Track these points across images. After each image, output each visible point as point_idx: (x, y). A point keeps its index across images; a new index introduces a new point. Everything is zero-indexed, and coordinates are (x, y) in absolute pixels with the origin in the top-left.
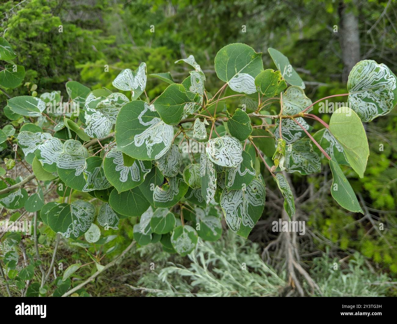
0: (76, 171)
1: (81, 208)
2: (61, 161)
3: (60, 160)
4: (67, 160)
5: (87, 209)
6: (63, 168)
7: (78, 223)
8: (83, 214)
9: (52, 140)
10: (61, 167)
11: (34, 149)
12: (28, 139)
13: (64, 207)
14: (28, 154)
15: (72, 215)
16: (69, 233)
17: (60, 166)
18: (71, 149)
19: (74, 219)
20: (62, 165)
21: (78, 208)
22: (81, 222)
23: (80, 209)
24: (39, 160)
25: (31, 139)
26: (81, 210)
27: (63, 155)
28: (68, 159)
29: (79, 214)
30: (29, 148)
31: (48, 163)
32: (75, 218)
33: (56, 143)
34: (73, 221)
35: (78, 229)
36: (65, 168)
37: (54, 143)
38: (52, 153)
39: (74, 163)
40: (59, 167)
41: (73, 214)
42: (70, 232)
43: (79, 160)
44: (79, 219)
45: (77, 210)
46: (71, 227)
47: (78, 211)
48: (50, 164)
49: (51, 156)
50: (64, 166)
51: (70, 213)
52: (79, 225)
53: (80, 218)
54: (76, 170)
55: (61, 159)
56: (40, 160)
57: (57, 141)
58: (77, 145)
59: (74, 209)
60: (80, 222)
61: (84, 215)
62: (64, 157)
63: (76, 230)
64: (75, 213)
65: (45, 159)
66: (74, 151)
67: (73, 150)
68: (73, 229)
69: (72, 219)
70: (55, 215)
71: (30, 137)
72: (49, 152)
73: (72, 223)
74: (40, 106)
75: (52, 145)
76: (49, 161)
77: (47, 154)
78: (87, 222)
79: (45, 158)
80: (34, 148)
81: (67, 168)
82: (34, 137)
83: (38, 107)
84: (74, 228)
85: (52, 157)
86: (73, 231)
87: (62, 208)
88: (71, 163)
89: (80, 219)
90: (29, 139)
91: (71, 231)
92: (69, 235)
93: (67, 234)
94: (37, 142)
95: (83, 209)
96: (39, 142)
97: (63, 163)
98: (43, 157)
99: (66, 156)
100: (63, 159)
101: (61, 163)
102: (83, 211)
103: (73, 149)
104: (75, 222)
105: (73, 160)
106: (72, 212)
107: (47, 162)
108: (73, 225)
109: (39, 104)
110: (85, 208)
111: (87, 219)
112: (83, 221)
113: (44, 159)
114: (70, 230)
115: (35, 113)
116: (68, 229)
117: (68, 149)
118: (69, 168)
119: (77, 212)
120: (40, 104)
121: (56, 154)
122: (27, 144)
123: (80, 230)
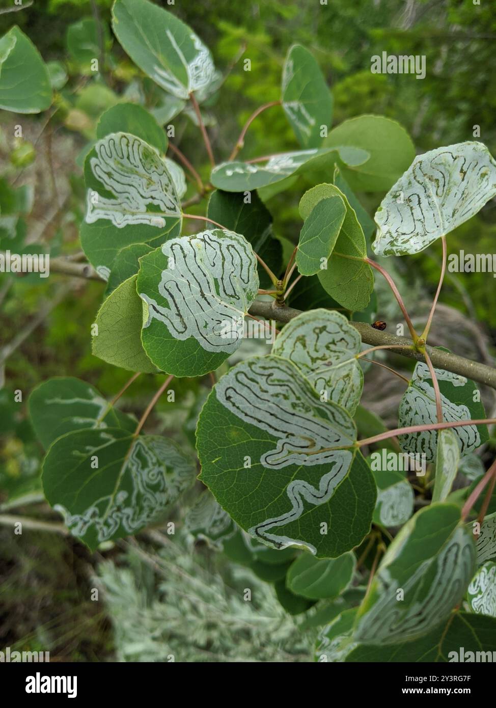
0: (275, 447)
1: (160, 465)
2: (246, 381)
3: (241, 377)
4: (273, 390)
5: (175, 475)
6: (233, 410)
7: (127, 503)
8: (155, 482)
9: (229, 242)
10: (228, 405)
11: (130, 217)
12: (132, 172)
13: (113, 440)
14: (101, 222)
15: (123, 472)
16: (85, 523)
17: (228, 398)
18: (311, 349)
19: (122, 488)
20: (236, 398)
21: (151, 458)
22: (138, 503)
23: (154, 464)
24: (141, 296)
25: (142, 176)
26: (156, 469)
27: (273, 364)
28: (278, 390)
29: (145, 478)
30: (113, 201)
31: (170, 328)
32: (128, 484)
33: (237, 261)
34: (119, 490)
35: (118, 520)
36: (241, 416)
37: (228, 259)
38: (203, 295)
39: (287, 417)
40: (221, 398)
41: (128, 471)
42: (91, 521)
43: (318, 420)
44: (135, 492)
45: (145, 465)
46: (102, 507)
47: (146, 470)
48: (174, 334)
49: (194, 307)
50: (244, 405)
51: (121, 464)
52: (128, 511)
53: (142, 490)
54: (279, 444)
55: (251, 375)
56: (147, 301)
57: (243, 254)
58: (340, 347)
59: (139, 455)
60: (134, 501)
61: (156, 488)
62: (267, 372)
63: (111, 521)
64: (134, 469)
65: (167, 305)
66: (314, 366)
67: (314, 360)
68: (105, 516)
69: (118, 483)
70: (76, 453)
71: (141, 170)
72: (194, 286)
73: (111, 497)
74: (197, 68)
75: (219, 264)
76: (176, 321)
77: (185, 290)
78: (152, 510)
79: (169, 299)
80: (133, 214)
81: (247, 420)
82: (155, 177)
83: (190, 69)
84: (108, 512)
85: (198, 314)
86: (101, 521)
87: (108, 440)
88: (275, 410)
89: (139, 496)
90: (137, 173)
91: (97, 519)
92: (85, 528)
93: (80, 524)
94: (156, 202)
95: (163, 469)
96: (163, 208)
97: (245, 392)
98: (165, 294)
99: (278, 375)
100: (258, 378)
101: (238, 387)
102: (160, 477)
103: (315, 355)
104: (122, 496)
105: (294, 406)
106: (130, 461)
107: (166, 322)
108: (111, 502)
109: (197, 61)
110: (169, 470)
111: (159, 501)
112: (145, 504)
113: (163, 302)
114: (94, 515)
115: (172, 83)
116: (91, 510)
117: (299, 345)
118: (255, 423)
119: (143, 468)
120: (199, 64)
121: (216, 306)
122: (118, 187)
123: (121, 525)
